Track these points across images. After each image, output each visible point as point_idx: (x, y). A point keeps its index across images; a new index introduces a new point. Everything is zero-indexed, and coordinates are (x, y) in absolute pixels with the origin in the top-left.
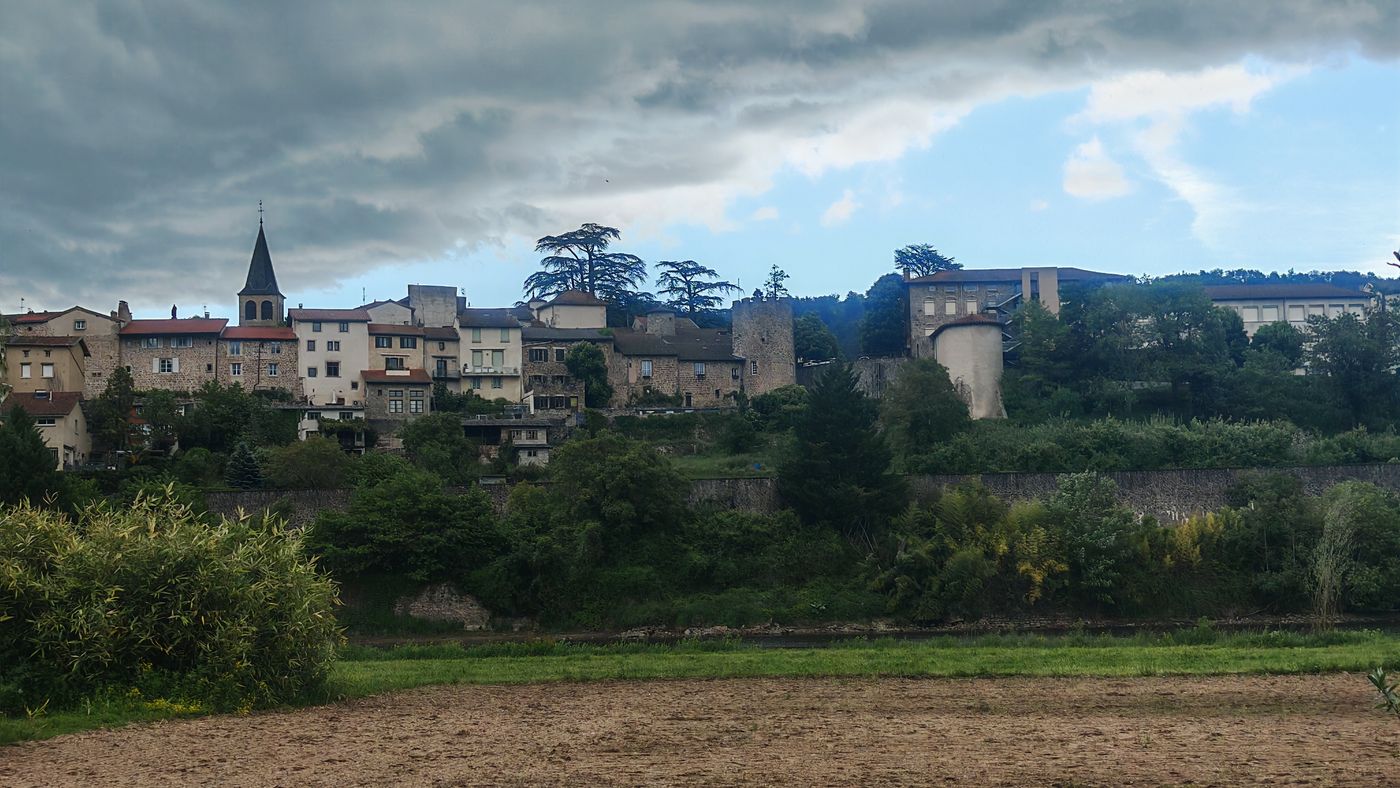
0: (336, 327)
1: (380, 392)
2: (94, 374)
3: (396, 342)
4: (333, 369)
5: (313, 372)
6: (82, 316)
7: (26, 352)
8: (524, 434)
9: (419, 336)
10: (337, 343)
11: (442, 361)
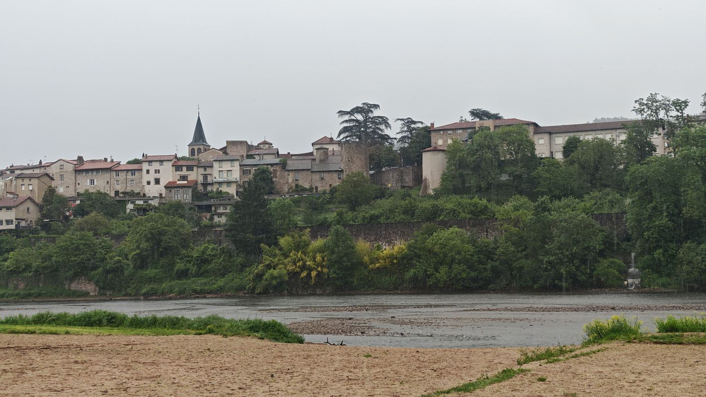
0: (158, 163)
1: (170, 191)
2: (67, 187)
3: (184, 169)
4: (157, 181)
5: (149, 183)
6: (62, 163)
7: (30, 180)
8: (222, 208)
9: (195, 166)
10: (159, 170)
11: (205, 177)
